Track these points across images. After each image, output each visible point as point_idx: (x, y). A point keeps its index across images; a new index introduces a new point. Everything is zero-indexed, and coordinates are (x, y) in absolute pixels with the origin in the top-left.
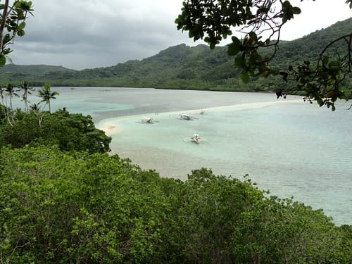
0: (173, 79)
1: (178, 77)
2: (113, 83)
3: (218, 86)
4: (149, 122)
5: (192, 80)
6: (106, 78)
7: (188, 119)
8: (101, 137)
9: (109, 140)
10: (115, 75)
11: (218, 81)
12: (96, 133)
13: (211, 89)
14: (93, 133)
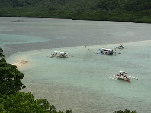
0: (93, 9)
1: (99, 6)
2: (27, 13)
3: (144, 17)
4: (63, 56)
5: (114, 10)
6: (19, 8)
7: (111, 53)
8: (13, 73)
9: (21, 76)
10: (29, 4)
11: (144, 11)
12: (7, 68)
13: (136, 20)
14: (4, 68)
